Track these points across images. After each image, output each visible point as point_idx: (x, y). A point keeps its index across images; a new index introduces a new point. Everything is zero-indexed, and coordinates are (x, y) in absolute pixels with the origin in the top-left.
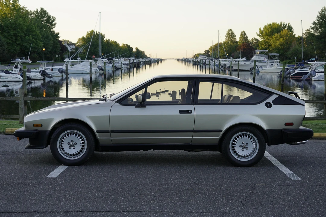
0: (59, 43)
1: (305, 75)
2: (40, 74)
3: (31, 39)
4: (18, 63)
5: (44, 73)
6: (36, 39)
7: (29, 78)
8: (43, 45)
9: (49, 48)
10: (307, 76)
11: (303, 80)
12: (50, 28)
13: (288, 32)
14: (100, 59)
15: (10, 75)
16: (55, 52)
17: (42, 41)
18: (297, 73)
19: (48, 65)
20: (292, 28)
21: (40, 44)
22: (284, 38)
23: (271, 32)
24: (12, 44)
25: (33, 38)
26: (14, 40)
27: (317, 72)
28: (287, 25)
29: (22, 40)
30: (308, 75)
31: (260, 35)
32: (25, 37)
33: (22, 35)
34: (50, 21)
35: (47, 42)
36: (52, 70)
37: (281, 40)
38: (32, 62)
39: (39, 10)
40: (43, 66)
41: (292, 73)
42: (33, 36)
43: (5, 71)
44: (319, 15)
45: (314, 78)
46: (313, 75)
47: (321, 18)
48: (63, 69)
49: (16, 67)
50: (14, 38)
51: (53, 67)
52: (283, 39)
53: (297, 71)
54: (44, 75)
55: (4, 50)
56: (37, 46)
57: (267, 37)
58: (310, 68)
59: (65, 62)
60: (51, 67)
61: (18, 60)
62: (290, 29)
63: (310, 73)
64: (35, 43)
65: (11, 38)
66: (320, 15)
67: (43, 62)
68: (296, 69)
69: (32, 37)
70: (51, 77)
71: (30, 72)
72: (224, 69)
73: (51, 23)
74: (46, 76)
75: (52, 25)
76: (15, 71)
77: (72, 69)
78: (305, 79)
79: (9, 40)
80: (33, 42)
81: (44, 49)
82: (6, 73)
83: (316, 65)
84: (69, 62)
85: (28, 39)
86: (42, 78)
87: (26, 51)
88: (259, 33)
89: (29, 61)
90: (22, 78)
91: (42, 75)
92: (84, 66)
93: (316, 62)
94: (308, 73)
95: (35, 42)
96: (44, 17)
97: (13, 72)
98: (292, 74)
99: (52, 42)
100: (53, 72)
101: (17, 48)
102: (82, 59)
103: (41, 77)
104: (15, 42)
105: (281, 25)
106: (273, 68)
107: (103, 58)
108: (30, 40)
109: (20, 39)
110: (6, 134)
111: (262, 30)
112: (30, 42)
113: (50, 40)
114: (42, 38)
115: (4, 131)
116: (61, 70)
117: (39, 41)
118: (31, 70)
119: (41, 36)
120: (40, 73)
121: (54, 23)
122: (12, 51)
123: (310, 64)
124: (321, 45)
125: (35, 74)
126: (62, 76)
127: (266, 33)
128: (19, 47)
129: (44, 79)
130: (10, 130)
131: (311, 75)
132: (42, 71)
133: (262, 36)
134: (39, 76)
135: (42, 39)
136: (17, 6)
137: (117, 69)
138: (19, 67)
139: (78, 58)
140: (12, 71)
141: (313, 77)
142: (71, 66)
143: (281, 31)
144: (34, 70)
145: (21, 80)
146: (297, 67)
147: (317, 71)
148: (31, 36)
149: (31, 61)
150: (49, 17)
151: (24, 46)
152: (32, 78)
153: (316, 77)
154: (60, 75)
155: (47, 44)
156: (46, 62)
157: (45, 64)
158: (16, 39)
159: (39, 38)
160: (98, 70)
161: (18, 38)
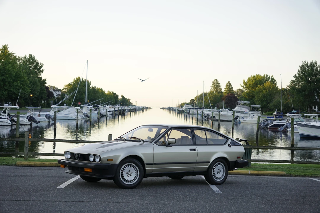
0: (45, 89)
1: (281, 127)
2: (27, 120)
3: (19, 85)
4: (7, 108)
5: (31, 119)
6: (23, 85)
7: (17, 123)
8: (30, 91)
9: (36, 94)
10: (283, 128)
11: (279, 131)
12: (37, 74)
13: (271, 84)
14: (85, 105)
16: (42, 98)
17: (29, 87)
18: (275, 124)
19: (36, 110)
20: (275, 81)
21: (27, 90)
22: (267, 90)
23: (254, 83)
25: (21, 84)
26: (3, 86)
27: (295, 124)
28: (271, 78)
29: (10, 86)
30: (284, 126)
31: (244, 86)
32: (13, 83)
33: (10, 80)
34: (38, 68)
35: (34, 88)
36: (40, 115)
37: (264, 92)
38: (19, 108)
39: (28, 57)
40: (31, 112)
41: (270, 124)
42: (22, 82)
44: (300, 69)
45: (290, 130)
46: (289, 127)
47: (302, 72)
48: (50, 115)
49: (4, 112)
51: (41, 113)
52: (266, 92)
53: (274, 123)
54: (32, 120)
56: (24, 92)
57: (250, 88)
58: (287, 121)
59: (52, 108)
60: (38, 113)
61: (7, 106)
62: (273, 81)
63: (286, 125)
64: (23, 89)
66: (301, 69)
67: (31, 108)
68: (275, 120)
70: (38, 123)
72: (207, 119)
73: (39, 70)
74: (33, 122)
75: (40, 71)
76: (3, 116)
78: (282, 130)
80: (21, 88)
81: (31, 95)
84: (56, 108)
85: (16, 85)
86: (29, 123)
87: (14, 96)
88: (243, 84)
89: (17, 107)
90: (11, 123)
91: (29, 120)
92: (70, 112)
93: (293, 115)
94: (284, 124)
95: (23, 88)
96: (32, 64)
98: (270, 126)
99: (39, 88)
100: (41, 117)
101: (5, 93)
102: (68, 106)
103: (28, 122)
104: (3, 87)
105: (264, 77)
106: (254, 119)
107: (89, 105)
108: (18, 86)
109: (8, 85)
110: (17, 166)
111: (246, 81)
112: (17, 87)
113: (38, 86)
114: (29, 84)
115: (15, 164)
116: (48, 116)
117: (27, 87)
119: (29, 82)
120: (27, 118)
121: (41, 69)
123: (288, 116)
124: (302, 98)
125: (23, 119)
126: (49, 122)
127: (250, 85)
128: (7, 92)
129: (31, 125)
130: (20, 163)
131: (287, 127)
132: (29, 117)
133: (246, 88)
134: (26, 121)
135: (29, 85)
136: (7, 52)
137: (102, 116)
138: (8, 112)
139: (64, 105)
140: (1, 115)
142: (57, 112)
143: (265, 83)
144: (22, 115)
145: (10, 125)
148: (19, 81)
149: (19, 106)
150: (37, 63)
151: (11, 91)
152: (20, 123)
154: (47, 121)
155: (34, 90)
156: (33, 108)
157: (32, 109)
158: (5, 85)
159: (27, 84)
160: (84, 117)
161: (7, 84)
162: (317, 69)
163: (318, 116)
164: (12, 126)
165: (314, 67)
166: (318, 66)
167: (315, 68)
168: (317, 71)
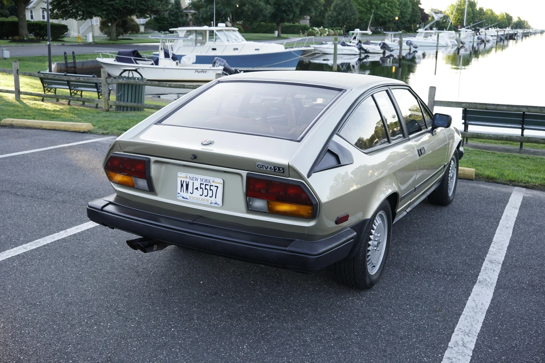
0: (419, 11)
2: (379, 47)
3: (386, 6)
4: (358, 34)
5: (384, 46)
6: (391, 7)
7: (366, 52)
8: (399, 13)
9: (406, 17)
14: (463, 29)
15: (346, 47)
16: (415, 21)
17: (398, 9)
19: (396, 36)
21: (396, 12)
24: (367, 13)
25: (388, 5)
26: (369, 9)
29: (377, 8)
32: (380, 4)
33: (377, 2)
35: (405, 10)
38: (372, 33)
40: (390, 38)
42: (390, 4)
43: (342, 43)
48: (411, 41)
49: (355, 38)
50: (369, 6)
54: (385, 47)
55: (356, 19)
56: (392, 15)
59: (418, 32)
60: (398, 39)
61: (357, 31)
64: (391, 12)
65: (366, 6)
67: (390, 33)
69: (388, 3)
70: (391, 51)
71: (369, 44)
74: (387, 49)
76: (353, 43)
77: (425, 41)
79: (364, 8)
80: (389, 10)
81: (397, 18)
82: (343, 45)
84: (422, 32)
85: (383, 7)
86: (382, 51)
87: (381, 20)
89: (369, 32)
90: (359, 51)
91: (381, 48)
95: (391, 10)
97: (351, 44)
99: (410, 10)
102: (438, 30)
103: (380, 49)
104: (370, 10)
107: (468, 29)
108: (385, 8)
109: (375, 7)
112: (385, 10)
113: (409, 7)
114: (399, 5)
116: (409, 42)
117: (395, 9)
118: (371, 42)
119: (398, 4)
120: (379, 45)
122: (366, 20)
125: (374, 47)
126: (410, 49)
129: (384, 53)
132: (382, 44)
134: (378, 49)
135: (398, 7)
137: (483, 41)
138: (358, 38)
139: (434, 29)
140: (351, 42)
142: (424, 37)
145: (358, 53)
148: (386, 3)
149: (371, 31)
151: (378, 14)
152: (370, 51)
154: (407, 48)
155: (405, 13)
156: (393, 33)
157: (391, 35)
158: (371, 8)
159: (395, 6)
160: (456, 43)
161: (373, 6)
164: (360, 54)
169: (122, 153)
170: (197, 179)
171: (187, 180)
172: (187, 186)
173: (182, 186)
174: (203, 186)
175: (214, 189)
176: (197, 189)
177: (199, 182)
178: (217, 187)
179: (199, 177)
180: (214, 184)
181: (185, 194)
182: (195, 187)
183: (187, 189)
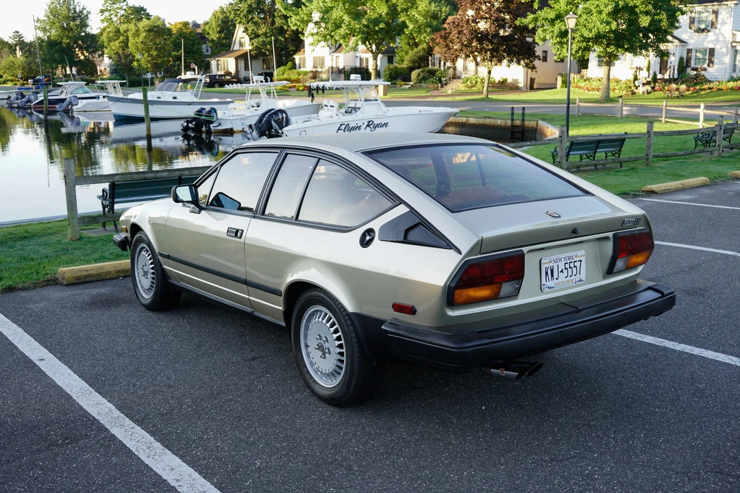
1: (61, 104)
10: (64, 105)
11: (58, 111)
27: (80, 98)
30: (66, 103)
41: (35, 101)
44: (47, 8)
45: (77, 109)
46: (74, 103)
47: (51, 12)
53: (41, 97)
58: (62, 92)
63: (68, 99)
66: (49, 8)
78: (62, 109)
83: (72, 86)
93: (70, 82)
94: (66, 99)
98: (34, 103)
123: (61, 86)
131: (71, 103)
141: (75, 107)
146: (36, 90)
147: (79, 96)
153: (78, 106)
162: (74, 9)
163: (120, 83)
165: (70, 5)
166: (76, 4)
167: (72, 7)
168: (75, 12)
169: (479, 256)
170: (560, 260)
171: (551, 265)
172: (552, 271)
173: (547, 273)
174: (567, 266)
175: (577, 264)
176: (562, 271)
177: (563, 262)
178: (581, 261)
179: (562, 256)
180: (577, 259)
181: (550, 284)
182: (560, 270)
183: (552, 276)
